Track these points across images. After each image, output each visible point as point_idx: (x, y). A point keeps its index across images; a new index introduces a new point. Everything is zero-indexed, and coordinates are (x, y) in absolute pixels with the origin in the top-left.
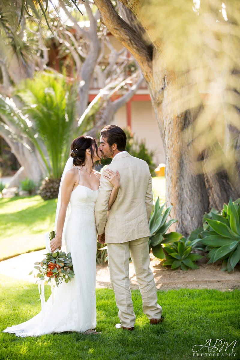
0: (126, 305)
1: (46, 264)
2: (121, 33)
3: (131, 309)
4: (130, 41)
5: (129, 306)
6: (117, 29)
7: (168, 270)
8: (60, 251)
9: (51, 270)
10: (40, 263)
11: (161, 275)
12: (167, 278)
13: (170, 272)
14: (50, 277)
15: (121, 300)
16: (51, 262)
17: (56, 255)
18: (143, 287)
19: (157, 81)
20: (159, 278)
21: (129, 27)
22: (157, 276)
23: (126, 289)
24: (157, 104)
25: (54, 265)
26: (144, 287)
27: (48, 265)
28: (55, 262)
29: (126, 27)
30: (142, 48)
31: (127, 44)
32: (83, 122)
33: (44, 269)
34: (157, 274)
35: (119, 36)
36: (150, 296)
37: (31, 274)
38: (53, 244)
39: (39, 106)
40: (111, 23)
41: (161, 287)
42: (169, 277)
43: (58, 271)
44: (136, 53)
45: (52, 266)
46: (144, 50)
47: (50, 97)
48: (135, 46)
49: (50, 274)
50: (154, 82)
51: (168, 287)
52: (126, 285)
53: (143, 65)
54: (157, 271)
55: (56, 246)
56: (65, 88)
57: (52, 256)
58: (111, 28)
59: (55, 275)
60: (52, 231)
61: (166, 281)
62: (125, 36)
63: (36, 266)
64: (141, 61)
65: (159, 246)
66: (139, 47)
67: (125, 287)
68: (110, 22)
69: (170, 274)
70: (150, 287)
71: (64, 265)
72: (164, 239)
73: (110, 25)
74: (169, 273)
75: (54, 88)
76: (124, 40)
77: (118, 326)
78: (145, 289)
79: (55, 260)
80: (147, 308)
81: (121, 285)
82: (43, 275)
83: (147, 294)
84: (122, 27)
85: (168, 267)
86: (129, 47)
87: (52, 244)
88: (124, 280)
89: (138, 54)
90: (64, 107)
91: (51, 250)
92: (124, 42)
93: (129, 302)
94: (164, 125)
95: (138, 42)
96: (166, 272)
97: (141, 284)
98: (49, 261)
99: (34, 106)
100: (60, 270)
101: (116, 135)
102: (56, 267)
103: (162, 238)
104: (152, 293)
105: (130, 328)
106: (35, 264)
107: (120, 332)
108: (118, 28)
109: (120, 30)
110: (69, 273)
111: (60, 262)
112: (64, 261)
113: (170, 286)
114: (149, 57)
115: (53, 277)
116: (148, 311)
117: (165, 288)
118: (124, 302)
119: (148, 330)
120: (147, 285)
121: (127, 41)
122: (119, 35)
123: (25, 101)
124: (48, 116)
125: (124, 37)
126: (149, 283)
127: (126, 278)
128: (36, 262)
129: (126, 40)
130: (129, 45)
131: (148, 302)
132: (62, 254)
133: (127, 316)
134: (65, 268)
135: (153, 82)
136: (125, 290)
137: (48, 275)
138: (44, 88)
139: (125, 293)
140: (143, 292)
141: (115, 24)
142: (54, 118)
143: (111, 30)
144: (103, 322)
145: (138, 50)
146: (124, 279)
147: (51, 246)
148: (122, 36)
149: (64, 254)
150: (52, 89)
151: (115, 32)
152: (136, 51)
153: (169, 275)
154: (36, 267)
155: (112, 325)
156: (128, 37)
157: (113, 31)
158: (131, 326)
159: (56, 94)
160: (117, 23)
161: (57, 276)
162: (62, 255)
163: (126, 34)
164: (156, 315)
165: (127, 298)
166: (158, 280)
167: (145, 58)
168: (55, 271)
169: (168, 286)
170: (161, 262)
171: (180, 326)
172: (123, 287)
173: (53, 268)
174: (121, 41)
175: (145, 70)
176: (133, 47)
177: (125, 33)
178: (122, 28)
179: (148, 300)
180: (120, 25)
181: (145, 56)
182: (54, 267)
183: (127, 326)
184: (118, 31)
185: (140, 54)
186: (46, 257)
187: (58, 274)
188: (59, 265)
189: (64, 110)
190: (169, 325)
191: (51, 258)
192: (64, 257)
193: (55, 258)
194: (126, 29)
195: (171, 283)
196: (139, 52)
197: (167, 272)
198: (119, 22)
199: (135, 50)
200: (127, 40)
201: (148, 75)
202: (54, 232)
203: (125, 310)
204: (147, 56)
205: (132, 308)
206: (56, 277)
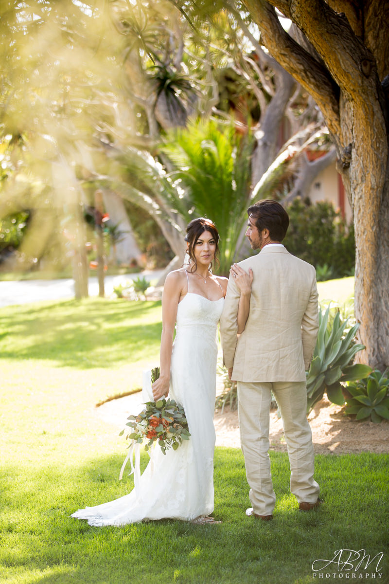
0: (260, 481)
1: (145, 418)
2: (290, 60)
3: (269, 487)
4: (306, 73)
5: (265, 481)
6: (284, 55)
7: (351, 421)
8: (167, 399)
9: (154, 428)
10: (135, 417)
11: (339, 429)
12: (348, 434)
13: (354, 425)
14: (151, 438)
15: (253, 473)
16: (154, 416)
17: (162, 404)
18: (293, 451)
19: (346, 133)
20: (336, 433)
21: (303, 52)
22: (333, 431)
23: (260, 455)
24: (342, 169)
25: (158, 420)
26: (295, 452)
27: (149, 420)
28: (160, 416)
29: (299, 51)
30: (323, 84)
31: (300, 77)
32: (259, 192)
33: (142, 427)
34: (333, 427)
35: (288, 66)
36: (302, 466)
37: (122, 434)
38: (157, 388)
39: (193, 168)
40: (275, 46)
41: (336, 448)
42: (351, 432)
43: (164, 429)
44: (314, 90)
45: (156, 422)
46: (327, 87)
47: (210, 154)
48: (312, 80)
49: (152, 435)
50: (342, 135)
51: (346, 448)
52: (261, 449)
53: (325, 110)
54: (334, 422)
55: (161, 392)
56: (234, 142)
57: (155, 406)
58: (275, 53)
59: (160, 436)
60: (154, 368)
61: (347, 439)
62: (298, 65)
63: (130, 422)
64: (322, 103)
65: (337, 385)
66: (319, 81)
67: (259, 452)
68: (274, 44)
69: (354, 428)
70: (304, 453)
71: (174, 420)
72: (343, 375)
73: (275, 48)
74: (352, 427)
75: (215, 142)
76: (296, 72)
77: (249, 511)
78: (296, 454)
79: (160, 413)
80: (297, 484)
81: (253, 449)
82: (141, 436)
83: (298, 462)
84: (292, 51)
85: (352, 416)
86: (303, 82)
87: (155, 388)
88: (259, 442)
89: (318, 93)
90: (231, 169)
91: (153, 398)
92: (296, 75)
93: (265, 476)
94: (352, 200)
95: (317, 74)
96: (348, 425)
97: (291, 447)
98: (150, 414)
99: (185, 169)
100: (168, 428)
101: (269, 216)
102: (162, 423)
103: (340, 373)
104: (307, 463)
105: (266, 516)
106: (128, 419)
107: (249, 522)
108: (286, 53)
109: (290, 56)
110: (181, 433)
111: (169, 415)
112: (174, 414)
113: (351, 448)
114: (333, 98)
115: (155, 439)
116: (298, 490)
117: (342, 449)
118: (257, 476)
119: (292, 521)
120: (299, 450)
121: (300, 73)
122: (288, 64)
123: (174, 160)
124: (207, 183)
125: (295, 65)
126: (303, 447)
127: (261, 438)
128: (131, 416)
129: (299, 71)
130: (304, 78)
131: (298, 476)
132: (170, 403)
133: (262, 498)
134: (175, 425)
135: (340, 134)
136: (259, 457)
137: (149, 436)
138: (200, 142)
139: (259, 461)
140: (293, 459)
141: (281, 47)
142: (215, 186)
143: (276, 56)
144: (229, 505)
145: (317, 86)
146: (258, 440)
147: (154, 391)
148: (293, 65)
149: (173, 403)
150: (212, 143)
151: (282, 60)
152: (314, 88)
153: (352, 430)
154: (130, 424)
155: (241, 510)
156: (301, 67)
157: (279, 57)
158: (266, 514)
159: (218, 150)
160: (284, 46)
161: (163, 437)
162: (171, 405)
163: (300, 62)
164: (310, 496)
165: (262, 470)
166: (333, 437)
167: (329, 98)
168: (160, 429)
169: (348, 446)
170: (342, 409)
171: (343, 514)
172: (256, 452)
173: (157, 426)
174: (291, 72)
175: (328, 117)
176: (310, 82)
177: (298, 61)
178: (293, 53)
179: (298, 473)
180: (289, 49)
181: (327, 95)
182: (158, 423)
183: (261, 512)
184: (287, 57)
185: (321, 92)
186: (146, 409)
187: (165, 434)
188: (166, 421)
189: (230, 174)
190: (328, 512)
191: (153, 409)
192: (174, 407)
193: (160, 409)
194: (299, 54)
195: (353, 441)
196: (319, 89)
197: (350, 425)
198: (288, 44)
199: (312, 86)
200: (301, 71)
201: (333, 124)
202: (157, 369)
203: (259, 488)
204: (332, 96)
205: (270, 485)
206: (161, 439)
